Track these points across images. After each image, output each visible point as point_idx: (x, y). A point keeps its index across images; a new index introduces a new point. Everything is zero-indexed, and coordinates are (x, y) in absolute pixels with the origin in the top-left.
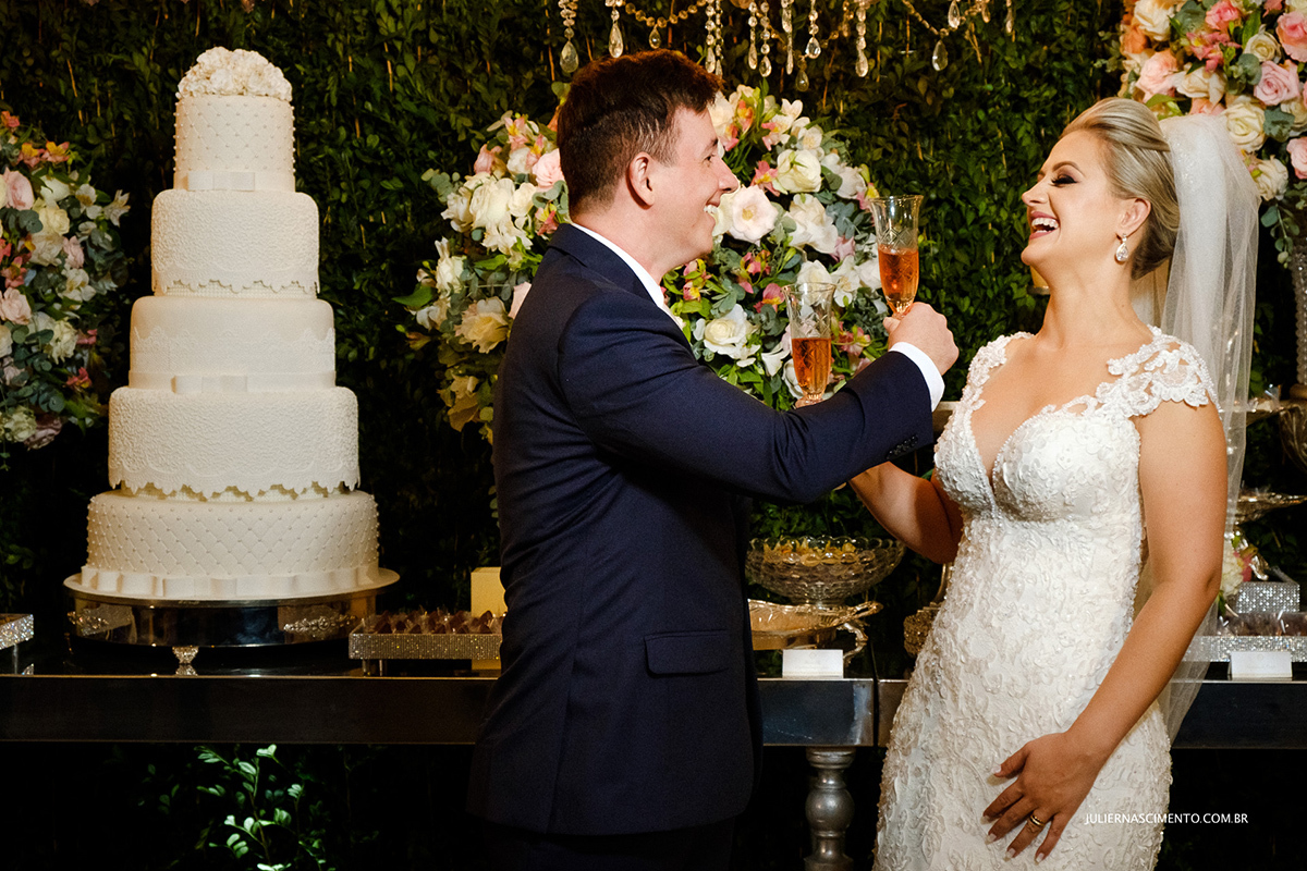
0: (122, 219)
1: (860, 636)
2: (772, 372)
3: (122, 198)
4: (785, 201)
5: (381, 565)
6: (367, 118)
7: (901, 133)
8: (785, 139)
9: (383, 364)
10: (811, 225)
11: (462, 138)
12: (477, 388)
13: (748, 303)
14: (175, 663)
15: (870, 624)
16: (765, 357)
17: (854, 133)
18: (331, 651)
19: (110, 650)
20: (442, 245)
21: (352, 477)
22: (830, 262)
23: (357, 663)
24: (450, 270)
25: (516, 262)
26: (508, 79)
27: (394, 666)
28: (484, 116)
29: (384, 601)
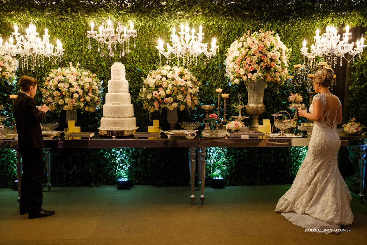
0: (102, 84)
1: (196, 134)
2: (185, 102)
3: (102, 81)
4: (186, 81)
5: (137, 126)
6: (132, 71)
7: (199, 72)
8: (186, 73)
9: (135, 101)
10: (189, 84)
11: (144, 73)
12: (148, 104)
13: (182, 93)
14: (112, 138)
15: (197, 132)
16: (184, 100)
17: (193, 72)
18: (132, 136)
19: (104, 137)
20: (143, 86)
21: (133, 115)
22: (192, 88)
23: (135, 138)
24: (144, 89)
25: (154, 88)
26: (150, 66)
27: (139, 138)
28: (147, 70)
29: (137, 130)
